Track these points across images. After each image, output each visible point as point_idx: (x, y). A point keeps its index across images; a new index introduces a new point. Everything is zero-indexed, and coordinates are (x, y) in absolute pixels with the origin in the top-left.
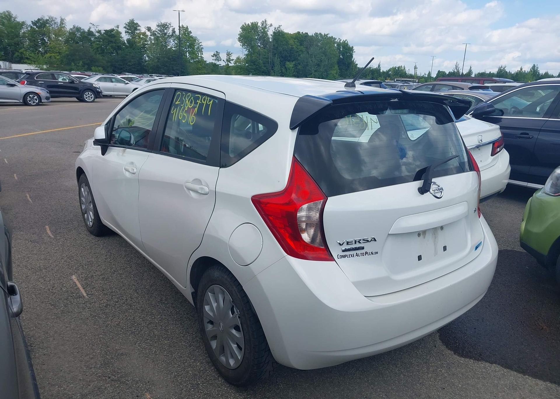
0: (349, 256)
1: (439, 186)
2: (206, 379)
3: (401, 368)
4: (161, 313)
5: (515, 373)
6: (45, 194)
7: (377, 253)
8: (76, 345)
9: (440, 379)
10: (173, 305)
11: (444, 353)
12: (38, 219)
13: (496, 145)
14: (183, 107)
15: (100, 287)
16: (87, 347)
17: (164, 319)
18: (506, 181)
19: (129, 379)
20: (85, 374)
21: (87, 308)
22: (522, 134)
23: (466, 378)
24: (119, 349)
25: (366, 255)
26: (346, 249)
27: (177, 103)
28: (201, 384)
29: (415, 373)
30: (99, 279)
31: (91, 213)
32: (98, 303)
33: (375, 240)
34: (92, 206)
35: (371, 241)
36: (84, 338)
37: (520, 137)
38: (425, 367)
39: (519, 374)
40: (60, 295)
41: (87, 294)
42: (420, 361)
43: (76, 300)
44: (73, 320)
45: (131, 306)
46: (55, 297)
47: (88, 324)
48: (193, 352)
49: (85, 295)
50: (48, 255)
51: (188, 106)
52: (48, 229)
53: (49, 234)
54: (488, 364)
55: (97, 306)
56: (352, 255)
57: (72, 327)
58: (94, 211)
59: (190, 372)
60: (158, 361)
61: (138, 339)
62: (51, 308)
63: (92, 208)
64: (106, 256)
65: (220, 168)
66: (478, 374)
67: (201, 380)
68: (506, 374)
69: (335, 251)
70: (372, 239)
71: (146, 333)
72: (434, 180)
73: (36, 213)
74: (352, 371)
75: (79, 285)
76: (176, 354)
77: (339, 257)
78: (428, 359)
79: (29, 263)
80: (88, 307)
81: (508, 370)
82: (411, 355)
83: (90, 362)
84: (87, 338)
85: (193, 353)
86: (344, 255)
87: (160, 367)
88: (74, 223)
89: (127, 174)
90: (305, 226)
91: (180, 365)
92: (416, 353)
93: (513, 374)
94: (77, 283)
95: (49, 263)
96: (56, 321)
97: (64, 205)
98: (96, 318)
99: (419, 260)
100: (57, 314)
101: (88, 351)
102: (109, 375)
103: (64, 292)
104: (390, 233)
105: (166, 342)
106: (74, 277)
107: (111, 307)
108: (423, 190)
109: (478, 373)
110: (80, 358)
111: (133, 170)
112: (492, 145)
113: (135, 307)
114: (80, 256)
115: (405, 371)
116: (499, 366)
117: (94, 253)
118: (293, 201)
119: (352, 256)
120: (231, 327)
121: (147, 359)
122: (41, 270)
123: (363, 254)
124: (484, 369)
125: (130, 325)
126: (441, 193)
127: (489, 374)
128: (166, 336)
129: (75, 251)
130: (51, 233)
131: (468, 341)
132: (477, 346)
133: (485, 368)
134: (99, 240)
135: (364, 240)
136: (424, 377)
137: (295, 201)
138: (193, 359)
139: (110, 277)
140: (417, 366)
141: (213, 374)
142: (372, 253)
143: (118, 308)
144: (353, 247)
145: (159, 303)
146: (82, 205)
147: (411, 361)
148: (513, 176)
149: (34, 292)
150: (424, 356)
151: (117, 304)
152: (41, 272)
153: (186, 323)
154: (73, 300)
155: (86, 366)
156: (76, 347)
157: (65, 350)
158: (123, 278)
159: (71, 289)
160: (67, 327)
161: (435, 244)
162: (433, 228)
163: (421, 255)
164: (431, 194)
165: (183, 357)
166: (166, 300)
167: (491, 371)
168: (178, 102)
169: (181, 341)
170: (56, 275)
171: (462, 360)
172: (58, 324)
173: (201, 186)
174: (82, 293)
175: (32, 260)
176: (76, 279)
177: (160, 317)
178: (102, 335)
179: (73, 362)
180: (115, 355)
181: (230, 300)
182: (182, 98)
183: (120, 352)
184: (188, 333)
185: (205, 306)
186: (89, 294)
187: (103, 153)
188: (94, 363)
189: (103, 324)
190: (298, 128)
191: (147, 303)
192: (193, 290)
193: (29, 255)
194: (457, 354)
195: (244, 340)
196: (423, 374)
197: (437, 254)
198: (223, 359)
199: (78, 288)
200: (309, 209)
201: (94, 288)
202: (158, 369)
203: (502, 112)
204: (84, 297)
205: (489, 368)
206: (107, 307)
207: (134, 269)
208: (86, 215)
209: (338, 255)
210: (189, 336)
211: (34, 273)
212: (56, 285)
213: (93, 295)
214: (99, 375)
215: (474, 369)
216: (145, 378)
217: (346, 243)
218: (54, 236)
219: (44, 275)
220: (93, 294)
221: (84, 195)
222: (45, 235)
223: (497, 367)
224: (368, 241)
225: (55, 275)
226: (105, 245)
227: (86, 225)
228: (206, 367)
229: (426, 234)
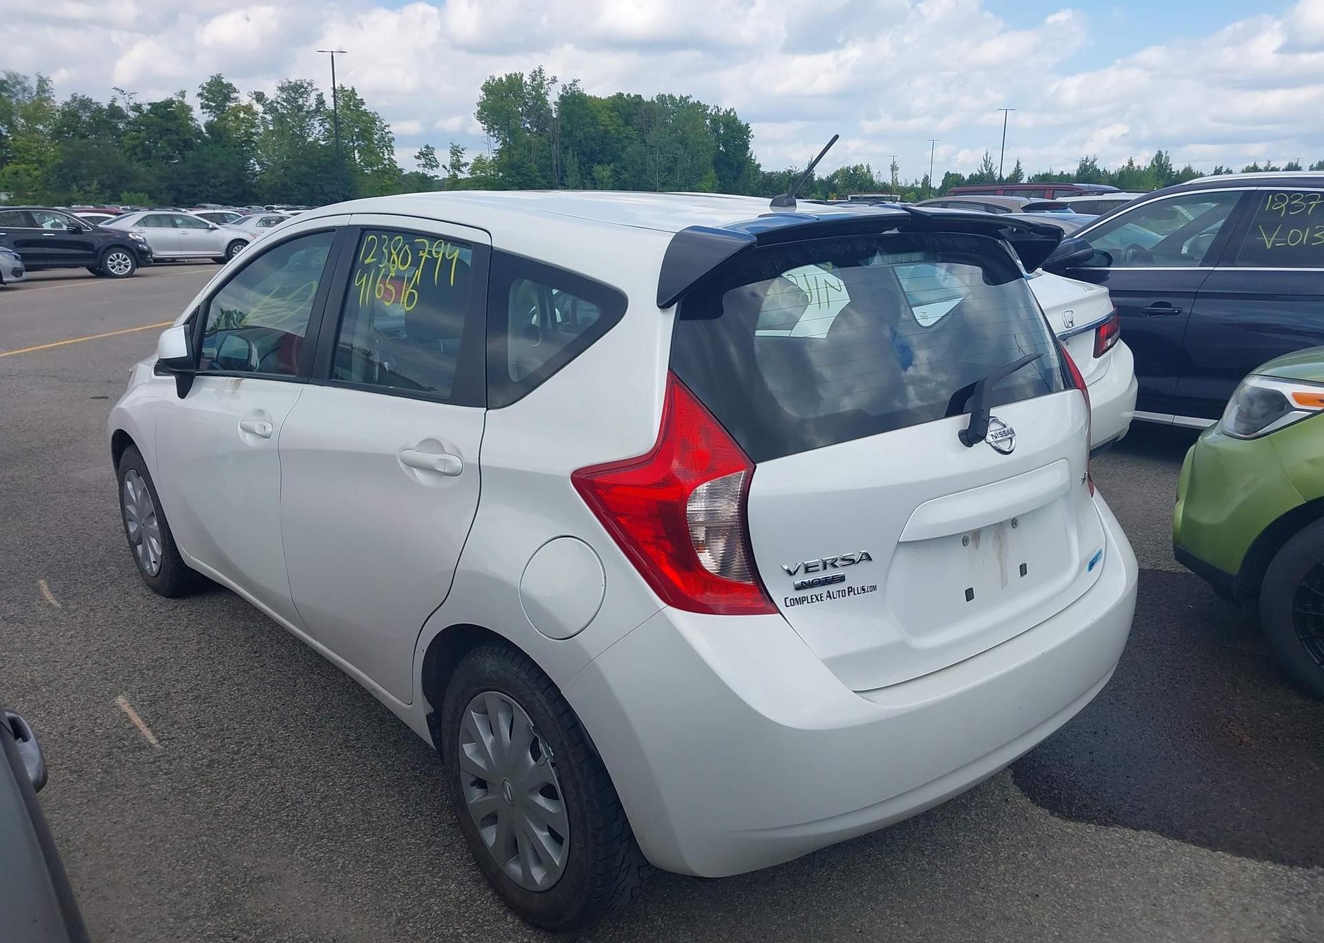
0: (812, 599)
1: (1005, 426)
2: (475, 921)
3: (933, 858)
4: (350, 771)
5: (1193, 847)
6: (29, 503)
7: (874, 588)
8: (144, 867)
9: (1026, 874)
10: (376, 750)
11: (1027, 815)
12: (18, 565)
13: (1104, 331)
14: (384, 270)
15: (191, 718)
16: (170, 869)
17: (358, 786)
18: (1130, 414)
19: (285, 938)
20: (173, 935)
21: (161, 773)
22: (1156, 305)
23: (1083, 867)
24: (252, 868)
25: (849, 595)
26: (804, 582)
27: (368, 261)
28: (465, 935)
29: (967, 866)
30: (186, 701)
31: (154, 541)
32: (190, 758)
33: (869, 559)
34: (156, 524)
35: (860, 560)
36: (160, 847)
37: (1152, 314)
38: (990, 851)
39: (1202, 850)
40: (89, 746)
41: (158, 738)
42: (975, 837)
43: (131, 756)
44: (130, 804)
45: (272, 760)
46: (78, 753)
47: (167, 811)
48: (436, 859)
49: (154, 741)
50: (50, 650)
51: (398, 267)
52: (46, 588)
53: (48, 598)
54: (1128, 832)
55: (187, 766)
56: (819, 598)
57: (129, 821)
58: (163, 536)
59: (436, 908)
60: (352, 888)
61: (297, 839)
62: (72, 779)
63: (157, 529)
64: (199, 642)
65: (487, 409)
66: (1109, 855)
67: (463, 925)
68: (1173, 851)
69: (779, 589)
70: (861, 557)
71: (316, 821)
72: (994, 412)
73: (10, 551)
74: (820, 873)
75: (137, 720)
76: (395, 867)
77: (788, 604)
78: (993, 830)
79: (5, 672)
80: (165, 771)
81: (1176, 841)
82: (953, 825)
83: (182, 905)
84: (168, 846)
85: (437, 861)
86: (799, 598)
87: (359, 901)
88: (108, 568)
89: (249, 439)
90: (703, 535)
91: (407, 894)
92: (964, 819)
93: (1188, 850)
94: (131, 713)
95: (54, 670)
96: (87, 810)
97: (80, 527)
98: (188, 795)
99: (967, 601)
100: (87, 791)
101: (174, 878)
102: (234, 932)
103: (100, 737)
104: (902, 541)
105: (369, 840)
106: (121, 700)
107: (224, 767)
108: (970, 437)
109: (1110, 853)
110: (157, 897)
111: (265, 428)
112: (1093, 332)
113: (282, 761)
114: (133, 648)
115: (944, 863)
116: (1155, 835)
117: (167, 639)
118: (674, 477)
119: (817, 599)
120: (532, 791)
121: (325, 884)
122: (36, 688)
123: (842, 593)
124: (1122, 843)
125: (274, 807)
126: (1009, 440)
127: (1134, 854)
128: (366, 825)
129: (119, 636)
130: (54, 596)
131: (1078, 782)
132: (1100, 793)
133: (1123, 841)
134: (176, 607)
135: (843, 559)
136: (988, 874)
137: (679, 477)
138: (440, 874)
139: (214, 695)
140: (970, 848)
141: (492, 907)
142: (864, 590)
143: (240, 766)
144: (820, 578)
145: (341, 748)
146: (129, 523)
147: (956, 838)
148: (1145, 400)
150: (982, 824)
151: (236, 757)
152: (36, 693)
153: (413, 791)
154: (125, 756)
155: (172, 914)
156: (144, 870)
157: (117, 878)
158: (246, 694)
159: (116, 729)
160: (115, 823)
161: (1001, 561)
162: (995, 525)
163: (972, 588)
164: (989, 445)
165: (413, 873)
166: (358, 740)
167: (1137, 847)
168: (371, 258)
169: (406, 836)
170: (75, 698)
171: (1071, 827)
172: (92, 818)
173: (443, 456)
174: (145, 736)
175: (12, 663)
176: (128, 705)
177: (348, 781)
178: (206, 836)
179: (140, 907)
180: (244, 882)
181: (528, 725)
182: (380, 247)
183: (256, 874)
184: (421, 815)
185: (464, 746)
186: (165, 740)
187: (183, 393)
188: (194, 906)
189: (207, 809)
190: (676, 305)
191: (313, 750)
192: (430, 710)
193: (4, 654)
194: (1056, 814)
195: (567, 819)
196: (985, 867)
197: (1006, 584)
198: (515, 869)
199: (135, 727)
200: (712, 494)
201: (175, 722)
202: (356, 908)
203: (1108, 259)
204: (151, 746)
205: (1132, 840)
206: (214, 767)
207: (272, 670)
208: (140, 548)
209: (785, 599)
210: (424, 820)
211: (19, 697)
212: (78, 723)
213: (175, 740)
214: (208, 933)
215: (1100, 847)
216: (325, 933)
217: (802, 569)
218: (62, 603)
219: (46, 699)
220: (173, 738)
221: (134, 497)
222: (39, 602)
223: (1151, 837)
224: (853, 560)
225: (72, 699)
226: (193, 617)
227: (142, 571)
228: (472, 892)
229: (979, 539)
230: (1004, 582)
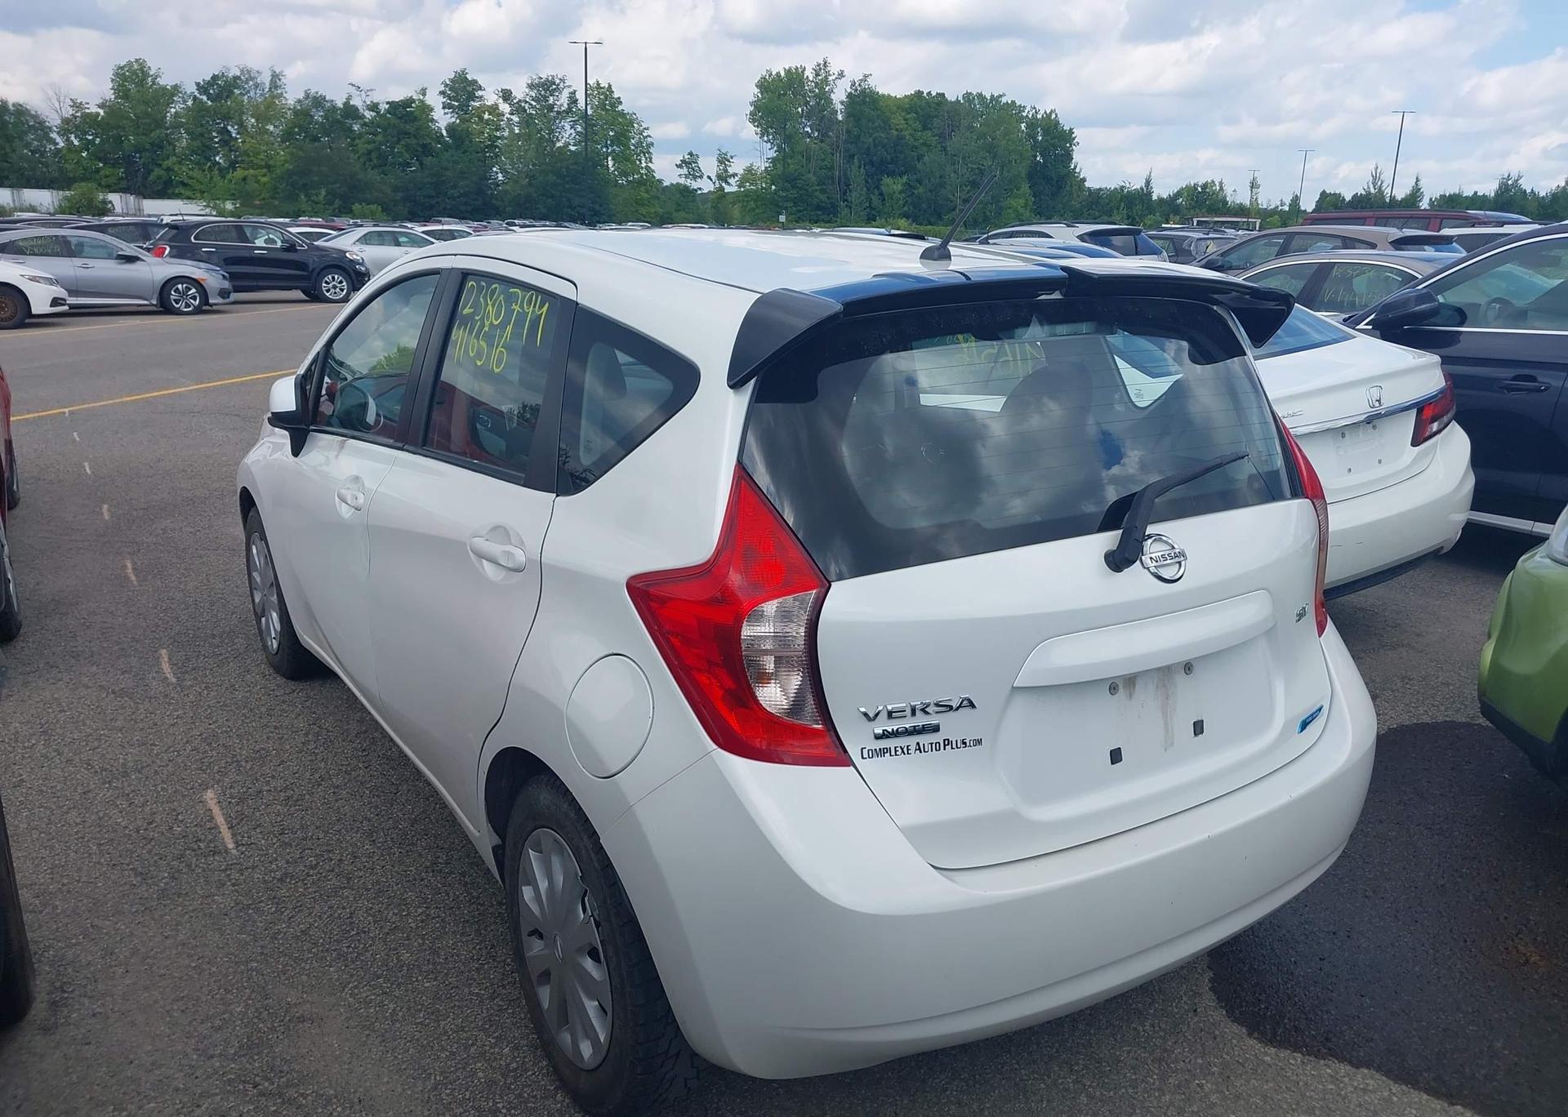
0: (896, 751)
1: (1173, 548)
2: (520, 1096)
3: (1083, 1075)
4: (429, 900)
5: (1425, 1097)
6: (174, 560)
7: (979, 742)
8: (182, 992)
9: (1196, 1110)
10: (464, 877)
11: (1217, 1032)
12: (145, 631)
13: (1428, 413)
14: (479, 323)
15: (276, 822)
16: (209, 997)
17: (434, 918)
18: (1461, 516)
19: (308, 1092)
20: (193, 1074)
21: (229, 883)
22: (1515, 378)
23: (1273, 1109)
24: (295, 1004)
25: (945, 749)
26: (886, 730)
27: (467, 311)
28: (504, 1111)
29: (1123, 1090)
30: (276, 802)
31: (275, 615)
32: (263, 869)
33: (972, 705)
34: (275, 596)
35: (960, 706)
36: (205, 970)
37: (1510, 389)
38: (1157, 1075)
39: (1436, 1102)
40: (163, 846)
41: (236, 842)
42: (1143, 1055)
43: (203, 861)
44: (187, 917)
45: (349, 879)
46: (150, 852)
47: (224, 928)
48: (496, 1015)
49: (231, 846)
50: (151, 730)
51: (492, 322)
52: (166, 659)
53: (166, 671)
54: (1344, 1069)
55: (258, 878)
56: (905, 750)
57: (182, 937)
58: (280, 609)
59: (480, 1074)
60: (395, 1040)
61: (352, 976)
62: (135, 882)
63: (276, 602)
64: (307, 734)
65: (557, 496)
66: (1311, 1097)
67: (505, 1098)
68: (1395, 1099)
69: (854, 738)
70: (961, 703)
71: (378, 956)
72: (1151, 530)
73: (140, 614)
74: (938, 1081)
75: (220, 819)
76: (449, 1019)
77: (865, 755)
78: (1168, 1048)
79: (97, 753)
80: (233, 881)
81: (1404, 1087)
82: (1119, 1036)
83: (210, 1040)
84: (214, 969)
85: (497, 1018)
86: (880, 749)
87: (400, 1057)
88: (236, 641)
89: (345, 512)
90: (772, 666)
91: (454, 1054)
92: (1135, 1029)
93: (1416, 1099)
94: (216, 811)
95: (149, 755)
96: (142, 919)
97: (218, 591)
98: (250, 911)
99: (1112, 764)
100: (147, 898)
101: (211, 1008)
102: (257, 1079)
103: (176, 836)
104: (1019, 686)
105: (429, 984)
106: (210, 795)
107: (296, 882)
108: (1118, 561)
109: (1312, 1093)
110: (187, 1028)
111: (357, 499)
112: (1414, 412)
113: (359, 881)
114: (237, 735)
115: (1094, 1084)
116: (1378, 1076)
117: (276, 728)
118: (733, 594)
119: (903, 752)
120: (580, 951)
121: (367, 1032)
122: (126, 774)
123: (936, 747)
124: (1332, 1082)
125: (337, 935)
126: (1178, 565)
127: (1344, 1099)
128: (431, 966)
129: (226, 720)
130: (172, 669)
131: (1295, 996)
132: (1320, 1013)
133: (1334, 1079)
134: (294, 691)
135: (937, 705)
136: (1147, 1104)
138: (496, 1034)
139: (307, 797)
140: (1133, 1068)
141: (543, 1080)
142: (965, 743)
143: (313, 883)
144: (907, 726)
145: (427, 872)
146: (255, 592)
147: (1118, 1053)
148: (1481, 499)
149: (98, 835)
150: (1156, 1038)
151: (311, 872)
152: (124, 779)
153: (492, 930)
154: (197, 860)
155: (199, 1050)
156: (182, 995)
157: (151, 1002)
158: (342, 799)
159: (195, 829)
160: (166, 938)
161: (1165, 715)
162: (1158, 669)
163: (1120, 748)
164: (1146, 571)
165: (467, 1029)
166: (447, 864)
167: (1350, 1089)
168: (469, 308)
169: (470, 984)
170: (163, 789)
171: (1269, 1054)
172: (144, 929)
173: (508, 548)
174: (223, 839)
175: (107, 744)
176: (215, 801)
177: (425, 912)
178: (258, 962)
179: (166, 1039)
180: (282, 1021)
181: (577, 874)
182: (478, 296)
183: (297, 1012)
184: (494, 960)
185: (523, 888)
186: (243, 845)
187: (296, 452)
188: (223, 1043)
189: (266, 929)
190: (753, 382)
191: (396, 872)
192: (496, 840)
193: (102, 733)
194: (1256, 1035)
195: (609, 990)
196: (1146, 1095)
197: (1172, 744)
198: (567, 1037)
199: (216, 827)
200: (785, 616)
201: (259, 826)
202: (393, 1065)
203: (1460, 315)
204: (227, 851)
205: (1346, 1080)
206: (285, 882)
207: (375, 773)
208: (263, 619)
209: (862, 749)
210: (495, 967)
211: (104, 783)
212: (158, 818)
213: (253, 846)
214: (229, 1077)
215: (1301, 1084)
216: (352, 1091)
217: (884, 715)
218: (178, 678)
219: (132, 787)
220: (252, 843)
221: (258, 563)
222: (154, 674)
223: (1372, 1078)
224: (951, 708)
225: (159, 789)
226: (308, 704)
227: (265, 647)
228: (526, 1060)
229: (1134, 686)
230: (1168, 743)
